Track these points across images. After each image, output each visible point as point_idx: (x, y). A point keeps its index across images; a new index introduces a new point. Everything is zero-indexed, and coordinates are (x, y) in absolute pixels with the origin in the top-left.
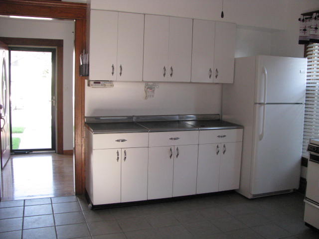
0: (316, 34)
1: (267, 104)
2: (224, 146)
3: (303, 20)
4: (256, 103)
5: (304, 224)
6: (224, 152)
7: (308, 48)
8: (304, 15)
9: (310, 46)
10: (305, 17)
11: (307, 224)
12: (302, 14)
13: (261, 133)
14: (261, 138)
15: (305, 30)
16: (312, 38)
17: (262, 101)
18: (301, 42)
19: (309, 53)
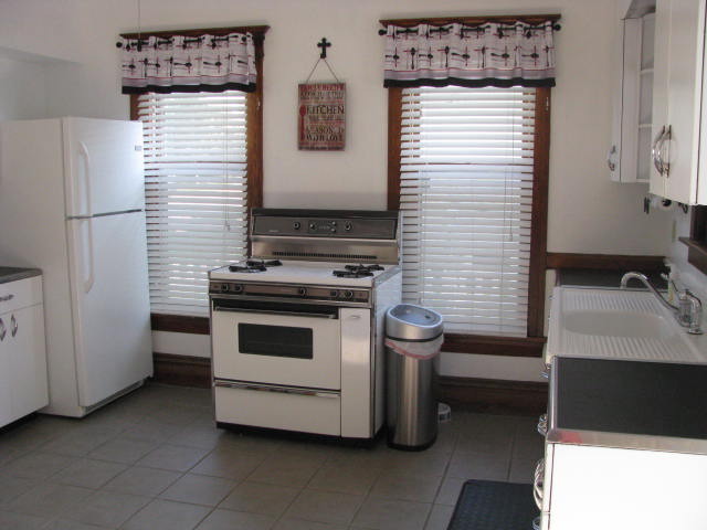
0: (159, 76)
1: (95, 216)
2: (13, 318)
3: (128, 48)
4: (71, 218)
5: (215, 425)
6: (14, 333)
7: (139, 102)
8: (126, 36)
9: (142, 97)
10: (131, 41)
11: (220, 425)
12: (121, 35)
13: (87, 277)
14: (88, 288)
15: (132, 67)
16: (151, 82)
17: (83, 212)
18: (126, 90)
19: (141, 112)
